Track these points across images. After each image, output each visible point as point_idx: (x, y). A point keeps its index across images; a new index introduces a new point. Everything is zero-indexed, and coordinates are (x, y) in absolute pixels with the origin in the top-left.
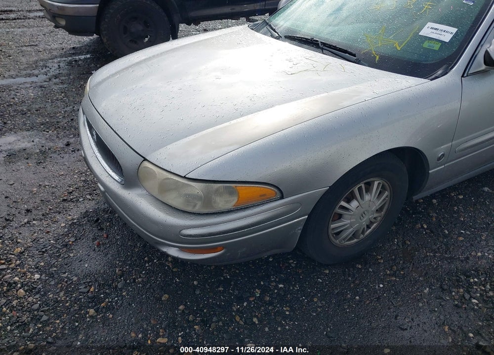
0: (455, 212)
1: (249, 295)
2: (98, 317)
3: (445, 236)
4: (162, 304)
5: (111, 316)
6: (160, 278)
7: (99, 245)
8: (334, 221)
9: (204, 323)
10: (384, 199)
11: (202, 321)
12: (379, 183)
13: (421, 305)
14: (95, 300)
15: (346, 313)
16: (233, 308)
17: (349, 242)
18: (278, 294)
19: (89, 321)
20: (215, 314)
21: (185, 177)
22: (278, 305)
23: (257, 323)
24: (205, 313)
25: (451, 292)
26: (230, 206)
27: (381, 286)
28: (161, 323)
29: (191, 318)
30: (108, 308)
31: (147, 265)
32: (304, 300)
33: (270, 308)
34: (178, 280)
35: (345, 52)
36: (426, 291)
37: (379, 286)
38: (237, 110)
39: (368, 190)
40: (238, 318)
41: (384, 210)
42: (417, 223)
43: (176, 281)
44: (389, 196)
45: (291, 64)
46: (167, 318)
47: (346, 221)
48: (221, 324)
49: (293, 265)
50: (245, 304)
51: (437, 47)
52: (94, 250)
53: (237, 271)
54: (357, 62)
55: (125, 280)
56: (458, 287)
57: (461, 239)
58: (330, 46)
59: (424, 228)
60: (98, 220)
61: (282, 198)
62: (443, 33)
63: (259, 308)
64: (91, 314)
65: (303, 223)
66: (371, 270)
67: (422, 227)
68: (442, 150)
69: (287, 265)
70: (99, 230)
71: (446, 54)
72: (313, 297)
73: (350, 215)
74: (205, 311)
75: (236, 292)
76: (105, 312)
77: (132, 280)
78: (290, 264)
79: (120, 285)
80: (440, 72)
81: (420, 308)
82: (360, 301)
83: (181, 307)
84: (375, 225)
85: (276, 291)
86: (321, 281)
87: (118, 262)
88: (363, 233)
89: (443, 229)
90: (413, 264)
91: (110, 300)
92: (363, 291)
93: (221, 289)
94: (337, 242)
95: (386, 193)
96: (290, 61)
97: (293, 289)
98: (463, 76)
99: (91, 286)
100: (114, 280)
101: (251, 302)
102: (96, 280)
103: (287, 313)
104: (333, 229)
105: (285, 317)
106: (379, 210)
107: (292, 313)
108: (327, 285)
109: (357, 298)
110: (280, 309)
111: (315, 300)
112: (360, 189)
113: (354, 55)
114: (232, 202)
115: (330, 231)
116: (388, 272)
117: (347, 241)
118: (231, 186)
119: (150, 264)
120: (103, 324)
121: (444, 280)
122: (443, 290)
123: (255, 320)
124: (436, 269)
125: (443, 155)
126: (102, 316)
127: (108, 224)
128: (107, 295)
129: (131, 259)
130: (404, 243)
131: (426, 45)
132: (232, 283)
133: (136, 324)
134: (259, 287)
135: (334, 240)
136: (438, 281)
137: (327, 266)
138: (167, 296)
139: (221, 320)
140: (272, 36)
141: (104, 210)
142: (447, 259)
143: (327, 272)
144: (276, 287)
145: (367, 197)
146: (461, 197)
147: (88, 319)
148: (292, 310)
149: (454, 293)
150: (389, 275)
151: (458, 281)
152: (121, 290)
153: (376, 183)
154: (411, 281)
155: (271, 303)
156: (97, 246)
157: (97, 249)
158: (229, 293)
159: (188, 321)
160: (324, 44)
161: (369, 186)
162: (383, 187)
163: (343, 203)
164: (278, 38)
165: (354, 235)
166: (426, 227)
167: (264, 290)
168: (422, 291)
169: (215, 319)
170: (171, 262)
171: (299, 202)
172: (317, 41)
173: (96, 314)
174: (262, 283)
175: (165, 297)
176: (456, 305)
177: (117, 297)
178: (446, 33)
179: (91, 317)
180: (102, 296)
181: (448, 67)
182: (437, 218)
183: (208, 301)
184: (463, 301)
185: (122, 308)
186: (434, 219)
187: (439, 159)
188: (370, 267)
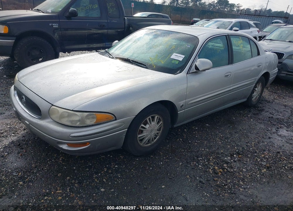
0: (194, 134)
1: (101, 171)
2: (25, 185)
3: (190, 143)
4: (58, 177)
5: (31, 184)
6: (56, 167)
7: (21, 155)
8: (139, 134)
9: (79, 183)
10: (160, 125)
11: (79, 182)
12: (157, 117)
13: (178, 169)
14: (22, 178)
15: (146, 174)
16: (94, 176)
17: (147, 145)
18: (115, 170)
19: (20, 187)
20: (85, 179)
21: (72, 110)
22: (115, 174)
23: (105, 181)
24: (80, 179)
25: (191, 163)
26: (93, 123)
27: (162, 163)
28: (58, 185)
29: (73, 181)
30: (30, 181)
31: (49, 162)
32: (127, 171)
33: (111, 175)
34: (65, 168)
35: (142, 64)
36: (180, 164)
37: (160, 163)
38: (95, 85)
39: (153, 120)
40: (96, 180)
41: (161, 130)
42: (178, 139)
43: (64, 168)
44: (162, 124)
45: (118, 68)
46: (61, 183)
47: (144, 134)
48: (88, 183)
49: (122, 158)
50: (99, 175)
51: (177, 62)
52: (19, 158)
53: (95, 162)
54: (147, 68)
55: (38, 169)
56: (194, 161)
57: (196, 144)
58: (135, 62)
59: (181, 141)
60: (20, 144)
61: (116, 120)
62: (179, 57)
63: (106, 176)
64: (20, 184)
65: (126, 132)
66: (157, 157)
67: (180, 140)
68: (182, 103)
69: (119, 158)
70: (21, 149)
71: (181, 65)
72: (131, 170)
73: (146, 131)
74: (80, 178)
75: (95, 170)
76: (28, 183)
77: (41, 169)
78: (121, 158)
79: (35, 171)
80: (178, 72)
81: (178, 170)
82: (152, 169)
83: (68, 178)
84: (158, 137)
85: (114, 168)
86: (135, 163)
87: (33, 162)
88: (153, 140)
89: (188, 141)
90: (175, 154)
91: (30, 178)
92: (153, 165)
93: (87, 169)
94: (141, 144)
95: (161, 122)
96: (118, 67)
97: (122, 167)
98: (187, 74)
99: (19, 173)
100: (31, 169)
101: (102, 173)
102: (22, 170)
103: (119, 176)
104: (139, 137)
105: (118, 178)
106: (159, 130)
107: (122, 176)
108: (137, 164)
109: (151, 168)
110: (116, 175)
111: (132, 170)
112: (149, 119)
113: (145, 66)
114: (94, 121)
115: (138, 138)
116: (165, 158)
117: (146, 144)
118: (93, 114)
119: (50, 162)
120: (28, 188)
121: (188, 159)
122: (188, 163)
123: (104, 180)
124: (185, 156)
125: (183, 105)
126: (27, 185)
127: (26, 146)
128: (28, 176)
129: (40, 160)
130: (172, 146)
131: (173, 62)
132: (93, 167)
133: (45, 187)
134: (106, 167)
135: (140, 143)
136: (185, 160)
137: (137, 157)
138: (60, 174)
139: (88, 181)
140: (110, 57)
141: (23, 140)
142: (189, 152)
143: (138, 159)
144: (114, 167)
145: (153, 123)
146: (197, 128)
147: (19, 186)
148: (122, 175)
149: (192, 164)
150: (165, 159)
151: (194, 159)
152: (36, 173)
153: (156, 117)
154: (174, 160)
155: (111, 173)
156: (21, 156)
157: (21, 157)
158: (91, 171)
159: (72, 183)
160: (133, 61)
161: (153, 118)
162: (159, 119)
163: (143, 125)
164: (113, 58)
165: (149, 141)
166: (181, 140)
167: (108, 169)
168: (179, 164)
169: (85, 181)
170: (61, 160)
171: (123, 122)
172: (130, 60)
173: (23, 184)
174: (107, 166)
175: (59, 175)
176: (193, 168)
177: (34, 176)
178: (180, 58)
179: (21, 185)
180: (26, 176)
181: (181, 70)
182: (186, 136)
183: (81, 175)
184: (196, 166)
185: (37, 181)
186: (185, 137)
187: (181, 107)
188: (157, 156)
